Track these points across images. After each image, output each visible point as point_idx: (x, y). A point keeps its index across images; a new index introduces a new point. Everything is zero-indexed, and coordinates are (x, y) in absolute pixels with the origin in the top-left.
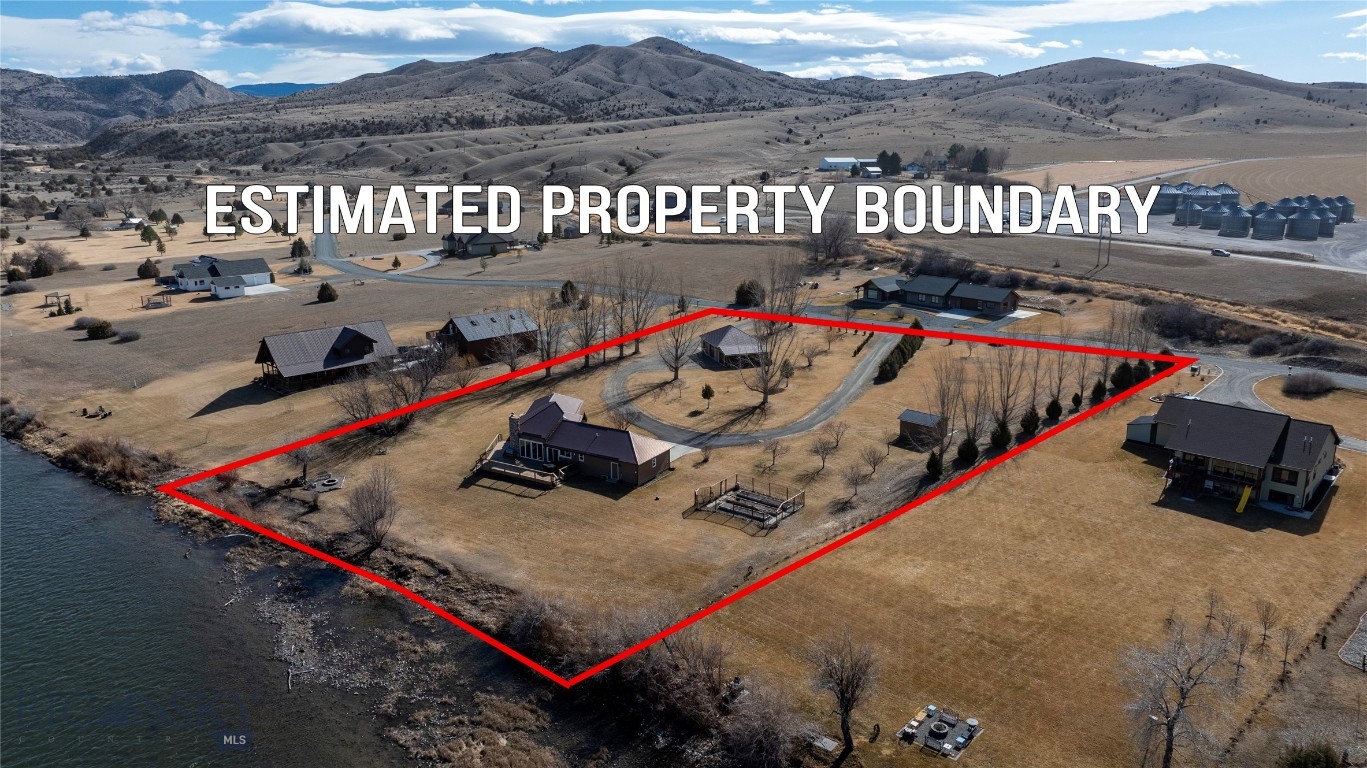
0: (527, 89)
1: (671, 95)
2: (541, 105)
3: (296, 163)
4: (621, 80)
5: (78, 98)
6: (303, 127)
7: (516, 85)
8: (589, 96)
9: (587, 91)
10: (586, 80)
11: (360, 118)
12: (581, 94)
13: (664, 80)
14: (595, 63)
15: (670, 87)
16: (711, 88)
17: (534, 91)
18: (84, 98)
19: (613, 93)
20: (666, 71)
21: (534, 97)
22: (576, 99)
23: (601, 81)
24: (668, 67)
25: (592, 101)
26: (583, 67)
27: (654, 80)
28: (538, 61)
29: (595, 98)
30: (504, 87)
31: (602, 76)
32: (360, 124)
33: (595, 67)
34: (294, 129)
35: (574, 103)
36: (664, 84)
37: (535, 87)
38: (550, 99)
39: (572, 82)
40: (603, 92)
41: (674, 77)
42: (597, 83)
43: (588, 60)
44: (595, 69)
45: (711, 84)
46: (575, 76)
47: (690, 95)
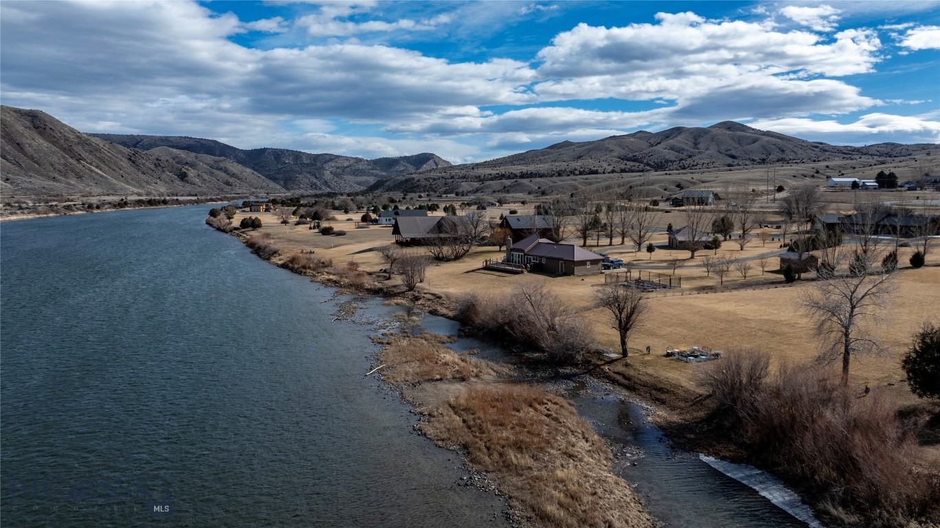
0: (631, 155)
1: (733, 157)
2: (638, 164)
3: (475, 192)
4: (697, 148)
5: (372, 169)
6: (485, 176)
7: (623, 153)
8: (673, 159)
9: (672, 155)
10: (672, 148)
11: (518, 172)
12: (667, 157)
13: (730, 148)
14: (680, 138)
15: (733, 152)
16: (765, 152)
17: (635, 156)
18: (376, 169)
19: (690, 156)
20: (731, 142)
21: (635, 159)
22: (663, 161)
23: (683, 149)
24: (733, 140)
25: (675, 161)
26: (671, 141)
27: (722, 148)
28: (640, 138)
29: (677, 159)
30: (615, 154)
31: (685, 146)
32: (518, 175)
34: (479, 176)
35: (661, 163)
36: (730, 150)
37: (636, 154)
38: (645, 161)
39: (662, 150)
40: (683, 156)
41: (737, 146)
42: (680, 150)
43: (676, 136)
44: (679, 142)
45: (765, 149)
46: (665, 147)
47: (748, 157)
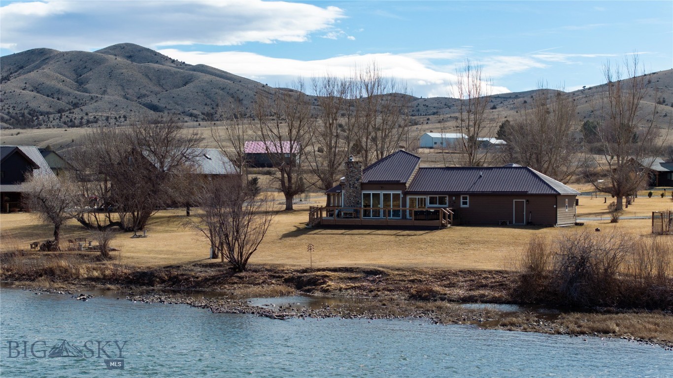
1: (155, 108)
4: (86, 91)
8: (44, 108)
9: (41, 103)
10: (37, 89)
13: (143, 92)
14: (47, 69)
15: (153, 100)
16: (209, 101)
19: (76, 105)
20: (145, 81)
22: (26, 112)
23: (58, 91)
24: (147, 76)
25: (48, 113)
26: (32, 74)
27: (130, 91)
29: (51, 110)
31: (60, 86)
33: (47, 75)
35: (23, 115)
36: (144, 96)
39: (18, 91)
40: (62, 104)
41: (157, 89)
42: (52, 93)
43: (38, 67)
44: (48, 76)
45: (208, 96)
46: (23, 85)
47: (181, 109)
